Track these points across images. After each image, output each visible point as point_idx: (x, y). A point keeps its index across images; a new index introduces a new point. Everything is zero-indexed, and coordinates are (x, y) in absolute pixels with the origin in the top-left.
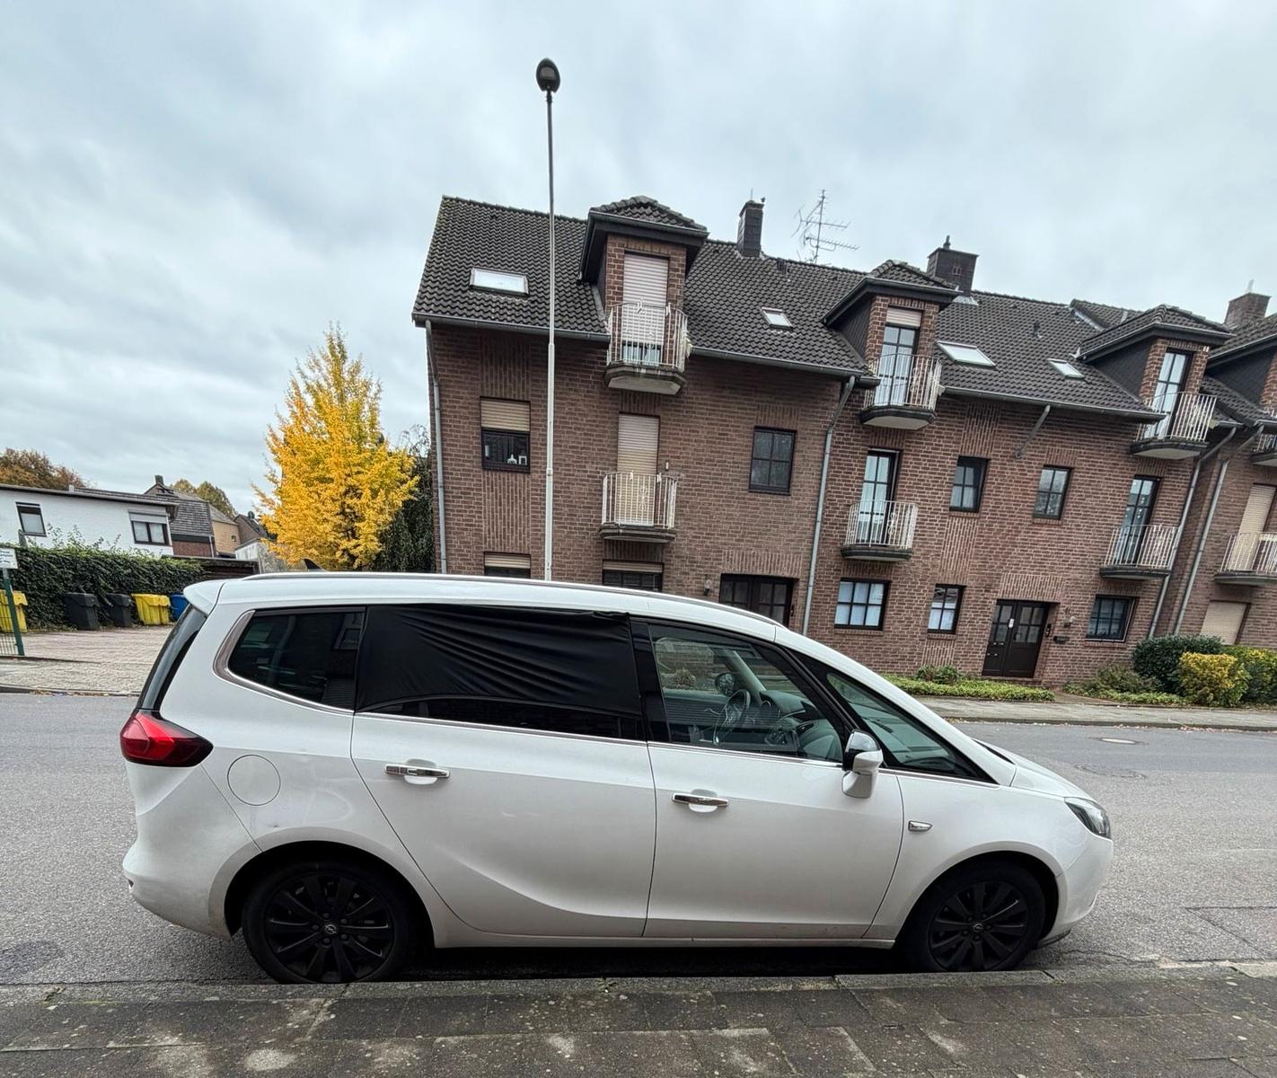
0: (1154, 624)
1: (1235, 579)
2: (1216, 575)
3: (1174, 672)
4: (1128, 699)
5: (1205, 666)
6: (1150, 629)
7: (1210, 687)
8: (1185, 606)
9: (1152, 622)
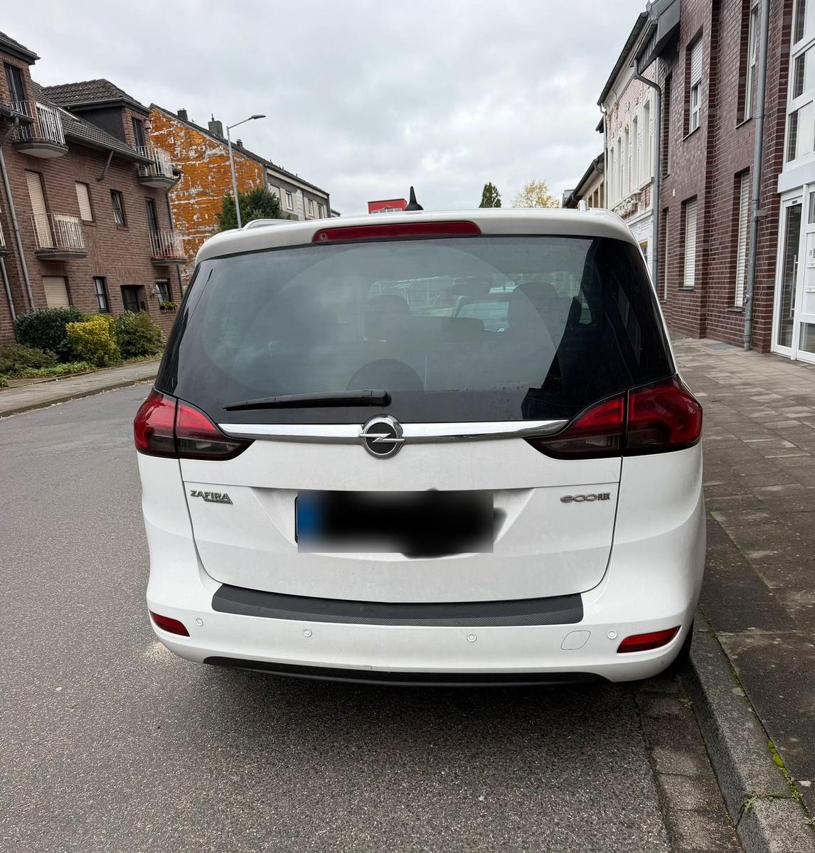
0: (11, 302)
1: (54, 256)
2: (36, 253)
3: (62, 343)
4: (54, 373)
5: (91, 332)
6: (10, 307)
7: (102, 350)
8: (28, 284)
9: (8, 301)
